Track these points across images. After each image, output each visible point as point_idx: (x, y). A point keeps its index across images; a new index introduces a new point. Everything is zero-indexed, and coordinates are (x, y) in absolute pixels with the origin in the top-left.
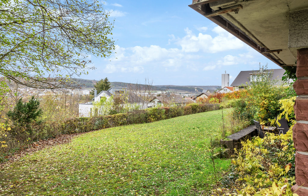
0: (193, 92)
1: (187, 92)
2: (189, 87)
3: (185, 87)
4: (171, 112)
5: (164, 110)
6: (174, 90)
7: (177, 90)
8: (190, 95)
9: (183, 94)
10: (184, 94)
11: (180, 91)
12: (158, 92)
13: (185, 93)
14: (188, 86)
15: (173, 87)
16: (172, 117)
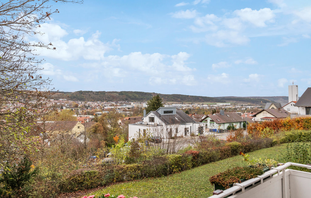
0: (257, 104)
1: (249, 104)
2: (252, 98)
3: (247, 99)
4: (201, 157)
5: (190, 157)
6: (235, 102)
7: (238, 101)
8: (252, 107)
9: (245, 105)
10: (247, 106)
11: (242, 102)
12: (217, 104)
13: (248, 104)
14: (250, 97)
15: (234, 98)
16: (203, 163)
